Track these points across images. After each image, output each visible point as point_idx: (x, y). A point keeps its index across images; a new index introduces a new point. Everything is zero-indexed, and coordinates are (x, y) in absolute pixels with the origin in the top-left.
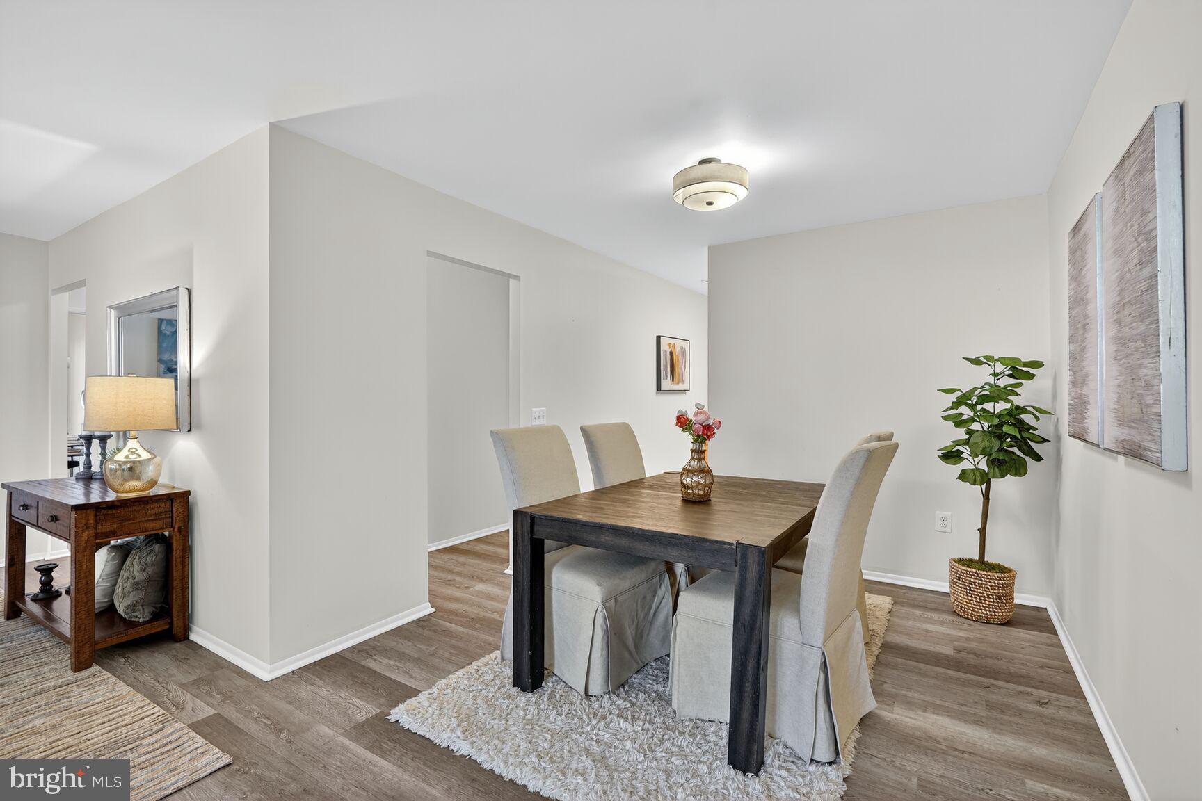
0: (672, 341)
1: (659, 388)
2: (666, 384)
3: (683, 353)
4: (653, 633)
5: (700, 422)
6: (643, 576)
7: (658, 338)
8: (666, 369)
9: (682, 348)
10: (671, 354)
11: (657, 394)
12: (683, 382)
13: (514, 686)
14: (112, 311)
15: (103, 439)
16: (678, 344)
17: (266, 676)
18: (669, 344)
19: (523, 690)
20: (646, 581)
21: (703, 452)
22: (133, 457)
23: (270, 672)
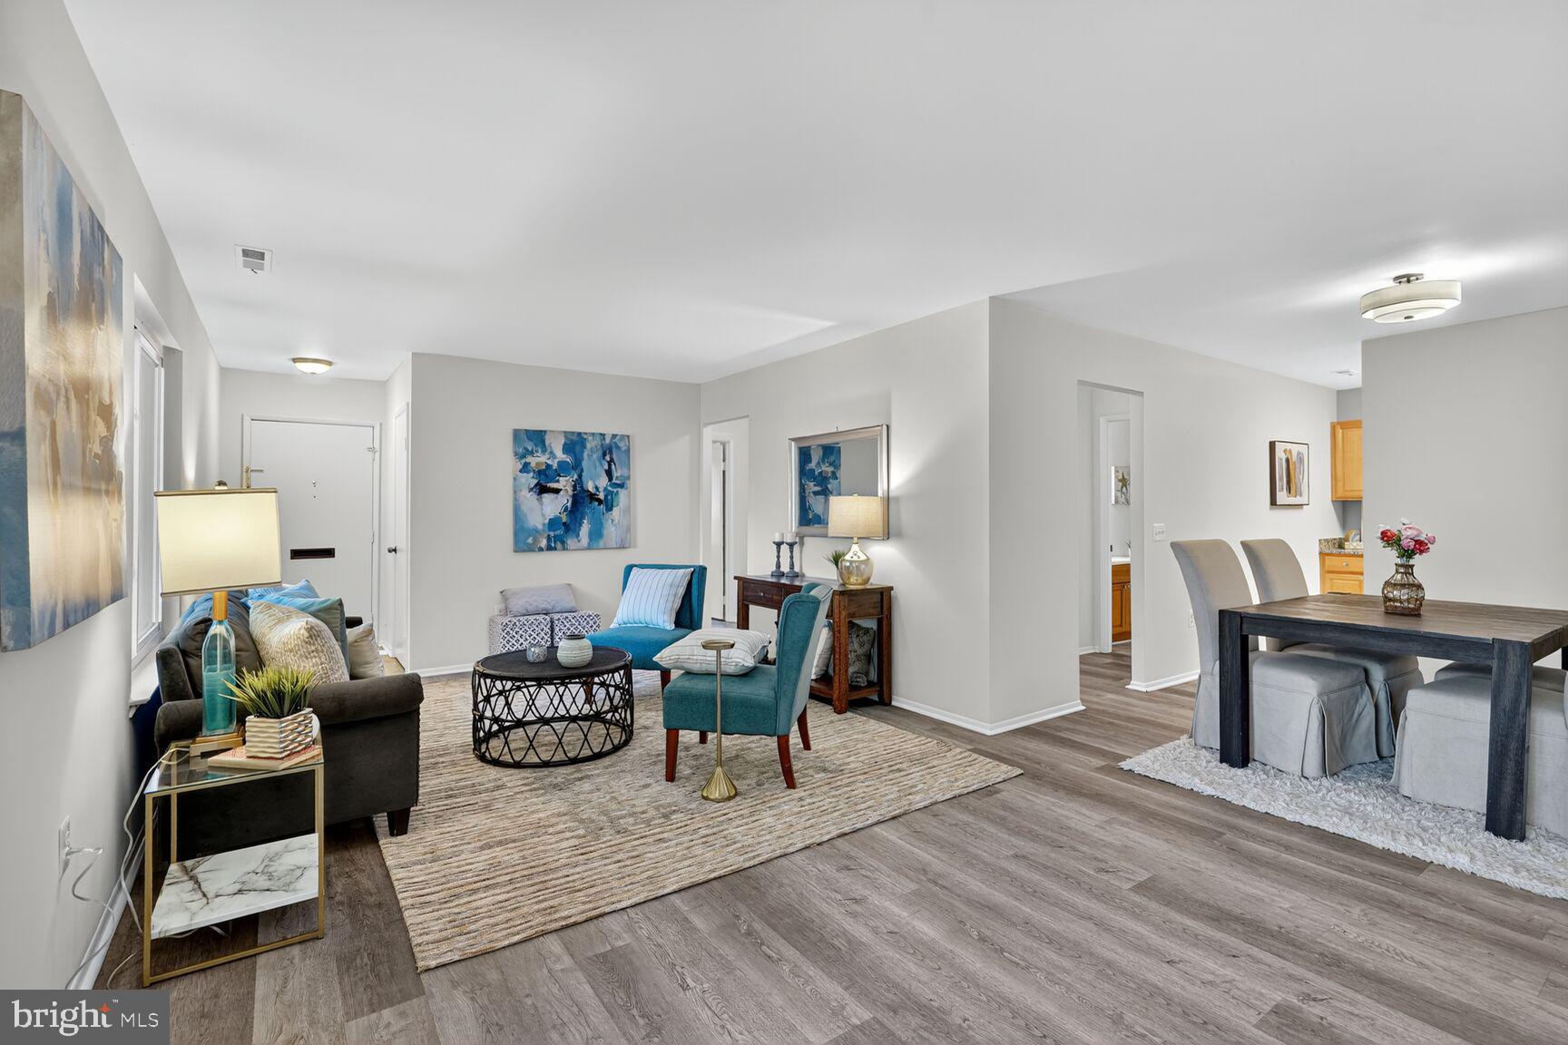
0: (1289, 446)
1: (1273, 502)
2: (1282, 497)
3: (1301, 460)
4: (1356, 738)
5: (1412, 537)
6: (1348, 681)
7: (1272, 445)
8: (1281, 479)
9: (1299, 453)
10: (1288, 461)
11: (1271, 508)
12: (1301, 495)
13: (1221, 762)
14: (793, 443)
15: (791, 545)
16: (1295, 449)
17: (989, 733)
18: (1285, 451)
19: (1233, 765)
20: (1349, 687)
21: (1412, 566)
22: (855, 558)
23: (991, 730)
